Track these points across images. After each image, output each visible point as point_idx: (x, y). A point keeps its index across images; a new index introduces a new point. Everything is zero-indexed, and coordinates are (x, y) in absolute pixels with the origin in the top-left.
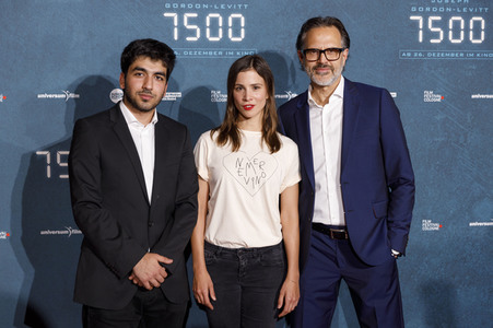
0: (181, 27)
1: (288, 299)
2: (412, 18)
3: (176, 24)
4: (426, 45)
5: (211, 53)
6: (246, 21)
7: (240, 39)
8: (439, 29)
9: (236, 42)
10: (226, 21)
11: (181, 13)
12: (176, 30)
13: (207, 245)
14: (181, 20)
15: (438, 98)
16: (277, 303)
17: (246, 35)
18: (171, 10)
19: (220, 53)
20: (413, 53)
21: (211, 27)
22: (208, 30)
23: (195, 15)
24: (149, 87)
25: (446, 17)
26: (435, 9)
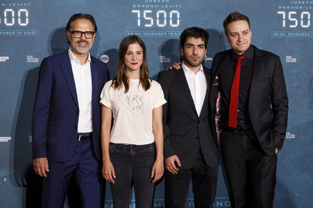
0: (142, 18)
1: (157, 172)
2: (279, 13)
3: (139, 17)
4: (287, 29)
5: (159, 34)
6: (180, 15)
7: (176, 26)
8: (295, 19)
9: (174, 27)
10: (168, 15)
11: (142, 10)
12: (139, 20)
13: (111, 144)
14: (142, 14)
15: (294, 60)
16: (151, 175)
17: (180, 23)
18: (136, 9)
19: (165, 34)
20: (279, 34)
21: (160, 18)
22: (158, 20)
23: (150, 11)
24: (196, 53)
25: (299, 12)
26: (292, 7)
